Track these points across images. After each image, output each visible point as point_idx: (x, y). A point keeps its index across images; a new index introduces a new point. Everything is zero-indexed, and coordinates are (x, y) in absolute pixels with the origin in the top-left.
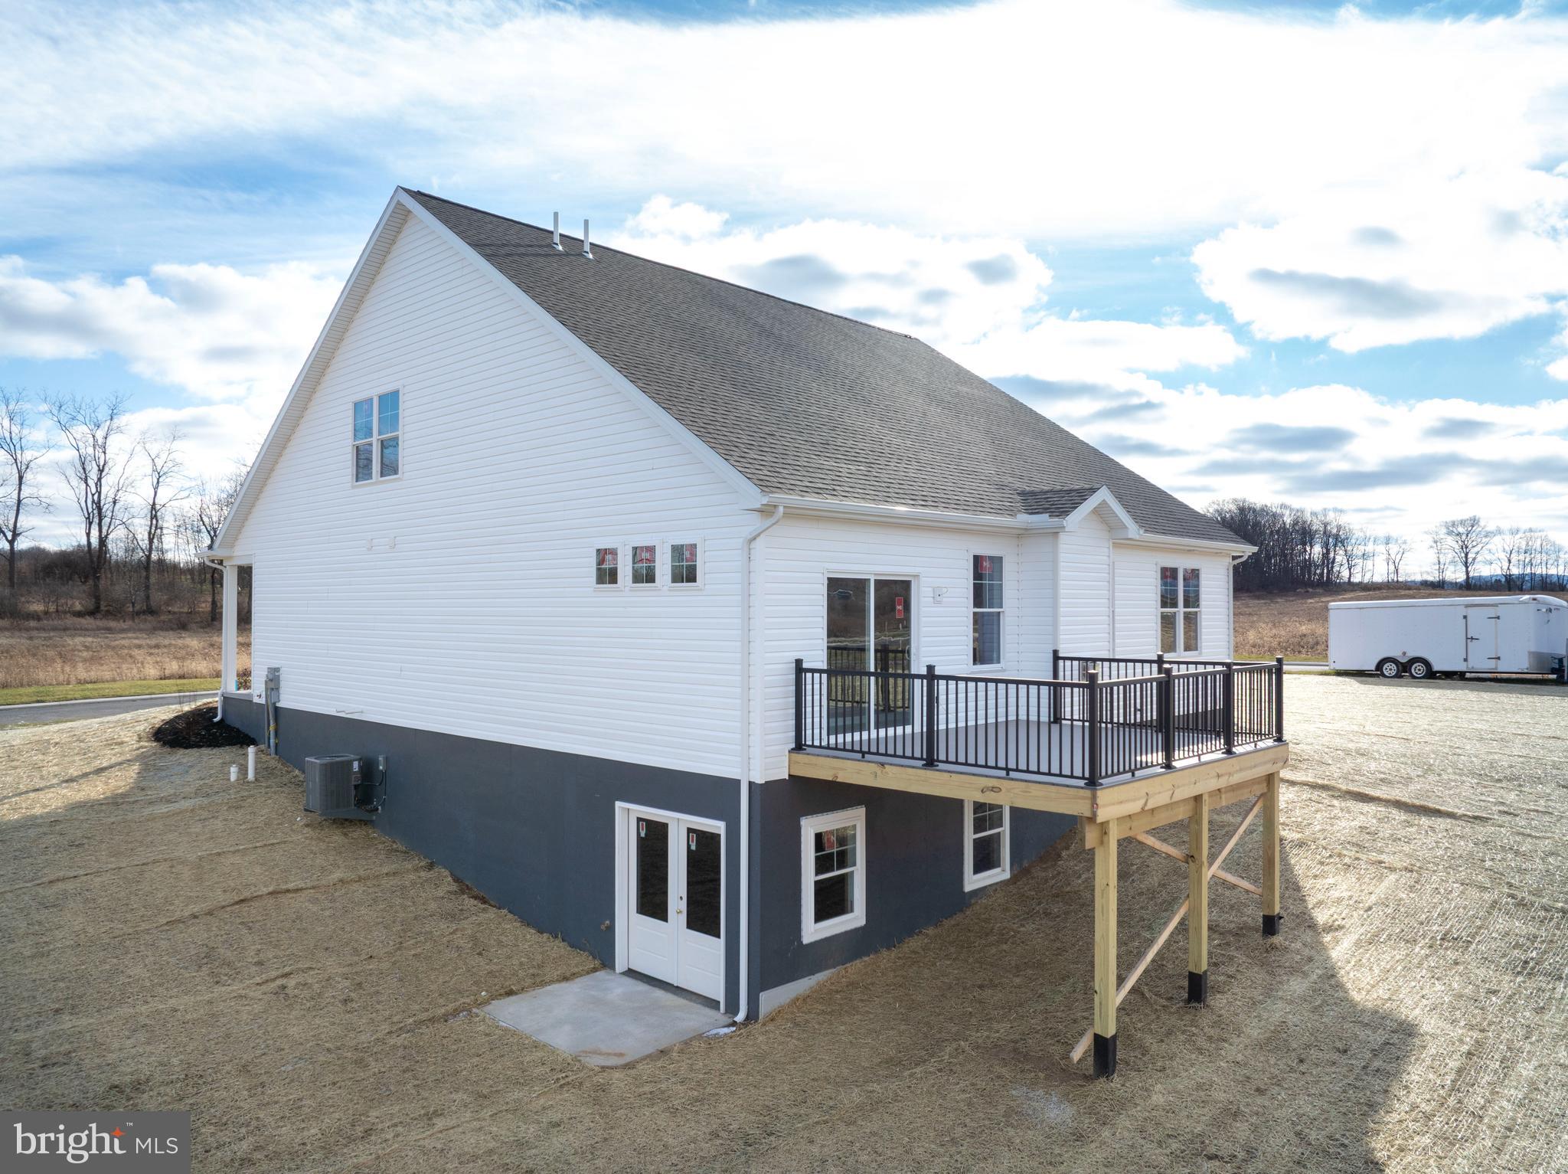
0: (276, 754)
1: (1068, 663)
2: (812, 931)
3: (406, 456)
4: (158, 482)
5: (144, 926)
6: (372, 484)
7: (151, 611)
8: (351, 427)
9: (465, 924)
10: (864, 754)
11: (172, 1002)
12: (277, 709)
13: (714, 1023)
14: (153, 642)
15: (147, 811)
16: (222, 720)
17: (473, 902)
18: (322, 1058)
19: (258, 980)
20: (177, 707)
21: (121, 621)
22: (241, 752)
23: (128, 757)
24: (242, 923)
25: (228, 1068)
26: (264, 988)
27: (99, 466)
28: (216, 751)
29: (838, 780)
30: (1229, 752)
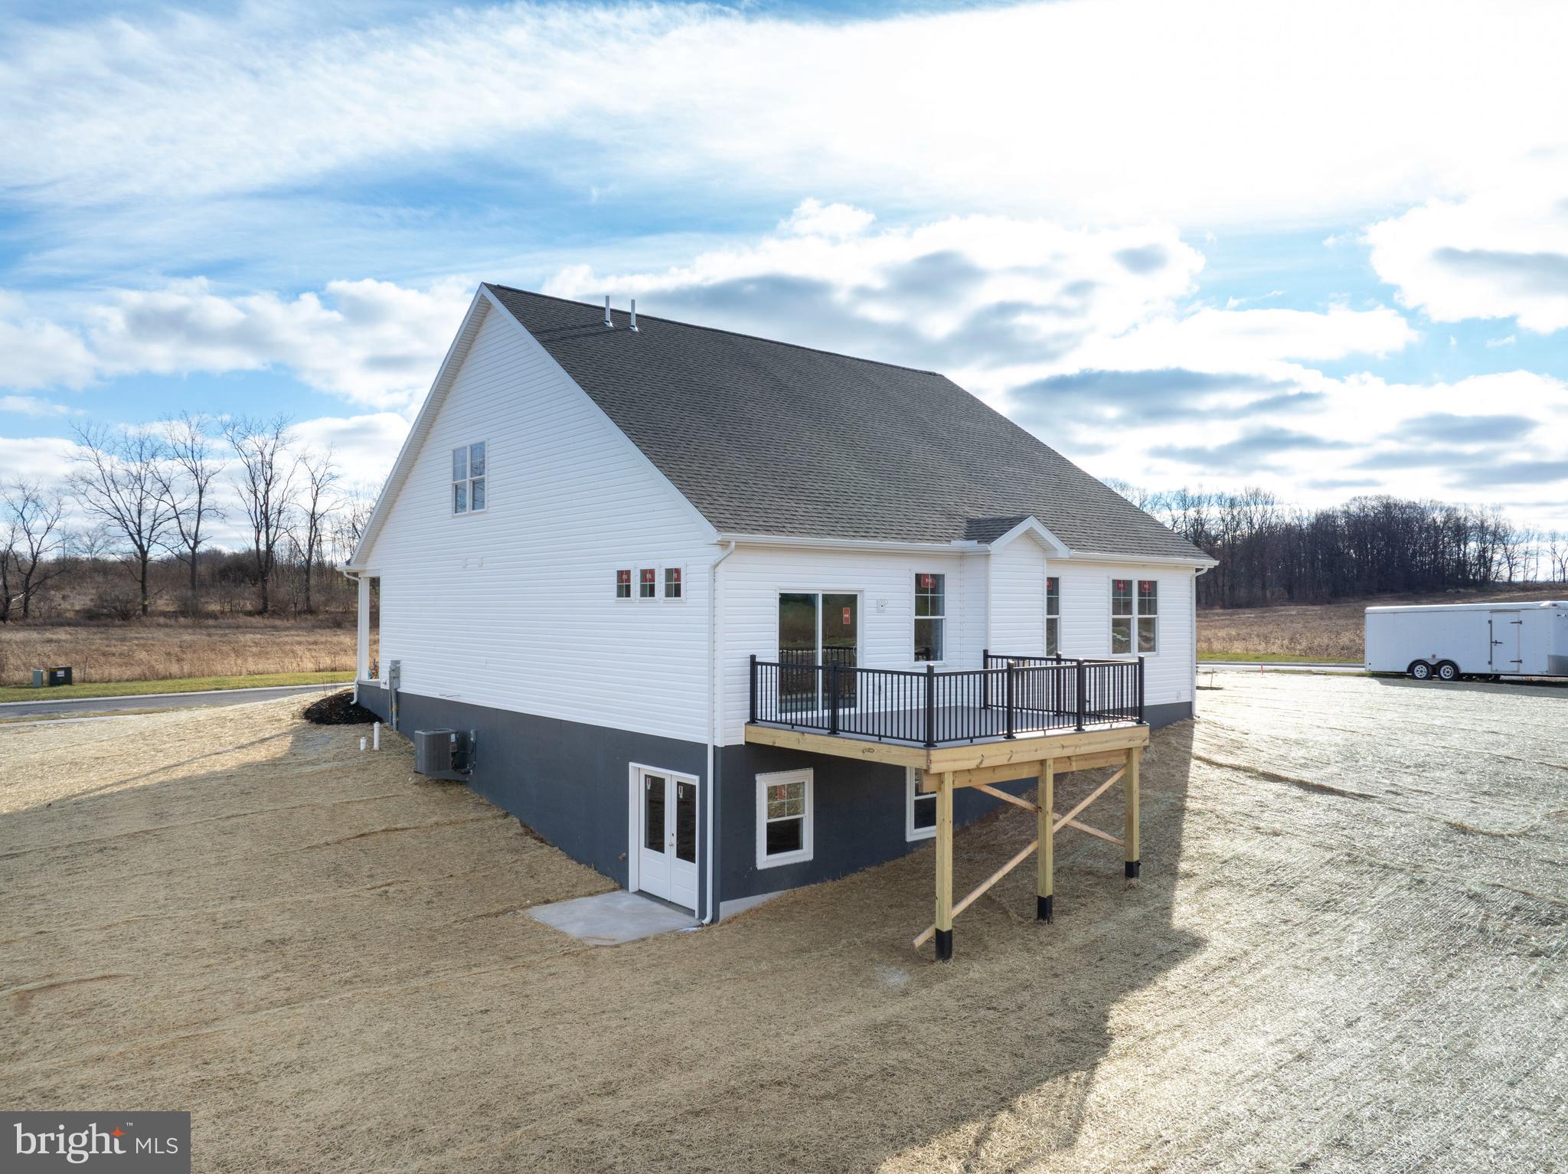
0: (397, 729)
1: (994, 660)
2: (764, 860)
3: (491, 492)
4: (317, 494)
5: (292, 849)
6: (465, 516)
7: (311, 611)
8: (451, 470)
9: (524, 856)
10: (793, 725)
11: (308, 897)
12: (398, 694)
13: (687, 924)
14: (311, 639)
15: (297, 771)
16: (357, 703)
17: (534, 841)
18: (406, 934)
19: (369, 886)
20: (323, 692)
21: (285, 620)
22: (370, 728)
23: (285, 731)
24: (361, 850)
25: (343, 935)
26: (372, 892)
27: (266, 480)
28: (351, 727)
29: (776, 745)
30: (1079, 729)
